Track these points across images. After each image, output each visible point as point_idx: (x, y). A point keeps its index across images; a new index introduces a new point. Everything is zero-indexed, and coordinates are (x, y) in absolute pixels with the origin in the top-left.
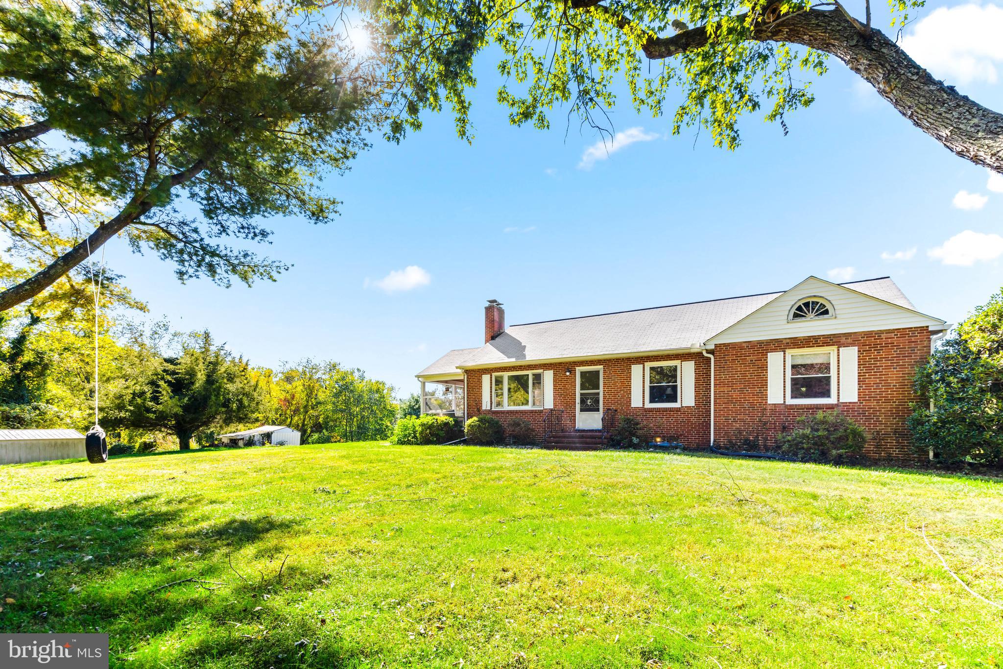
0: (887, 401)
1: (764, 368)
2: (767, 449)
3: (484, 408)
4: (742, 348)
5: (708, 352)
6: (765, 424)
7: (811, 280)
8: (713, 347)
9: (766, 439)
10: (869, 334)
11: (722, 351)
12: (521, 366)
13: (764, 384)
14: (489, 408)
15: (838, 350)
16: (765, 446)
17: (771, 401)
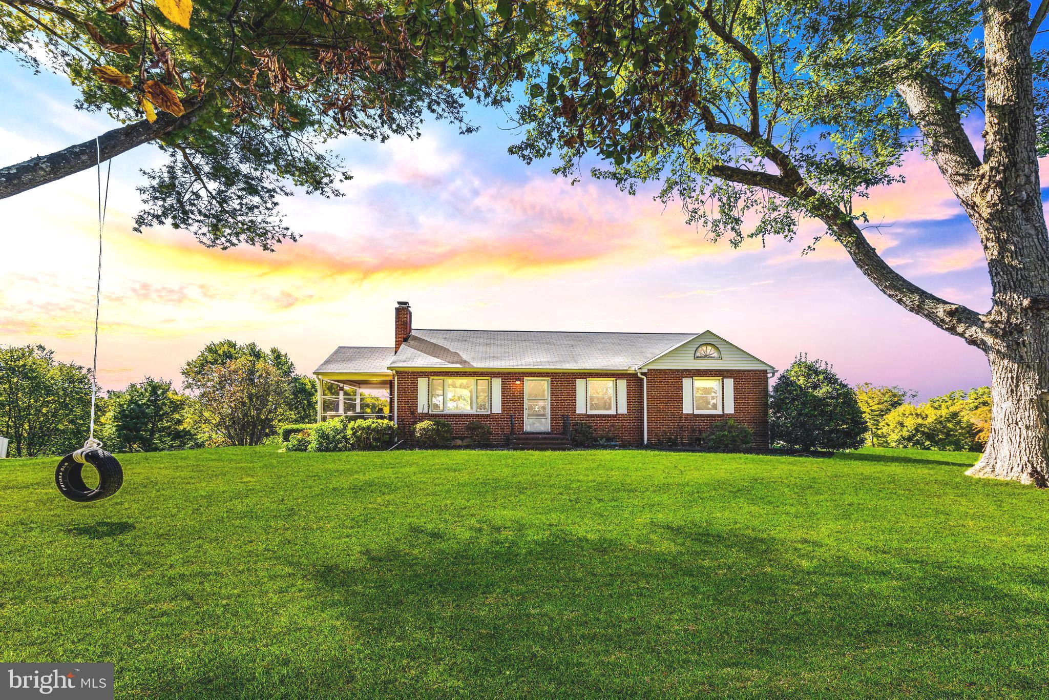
0: (749, 413)
1: (680, 388)
2: (683, 444)
3: (420, 411)
4: (666, 373)
5: (642, 374)
6: (682, 427)
7: (708, 333)
8: (646, 371)
9: (682, 438)
10: (739, 371)
11: (652, 374)
12: (466, 372)
13: (680, 399)
14: (426, 411)
15: (723, 381)
16: (682, 443)
17: (685, 412)
